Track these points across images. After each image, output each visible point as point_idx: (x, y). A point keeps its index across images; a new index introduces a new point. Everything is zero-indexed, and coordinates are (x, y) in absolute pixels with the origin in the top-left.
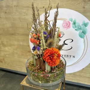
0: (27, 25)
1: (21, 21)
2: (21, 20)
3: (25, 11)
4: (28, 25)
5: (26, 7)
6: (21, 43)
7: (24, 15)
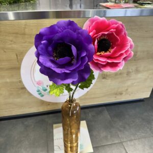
0: (16, 56)
1: (5, 52)
2: (5, 50)
3: (11, 38)
4: (18, 56)
5: (14, 33)
6: (8, 80)
7: (11, 44)
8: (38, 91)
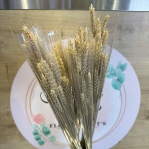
8: (36, 134)
